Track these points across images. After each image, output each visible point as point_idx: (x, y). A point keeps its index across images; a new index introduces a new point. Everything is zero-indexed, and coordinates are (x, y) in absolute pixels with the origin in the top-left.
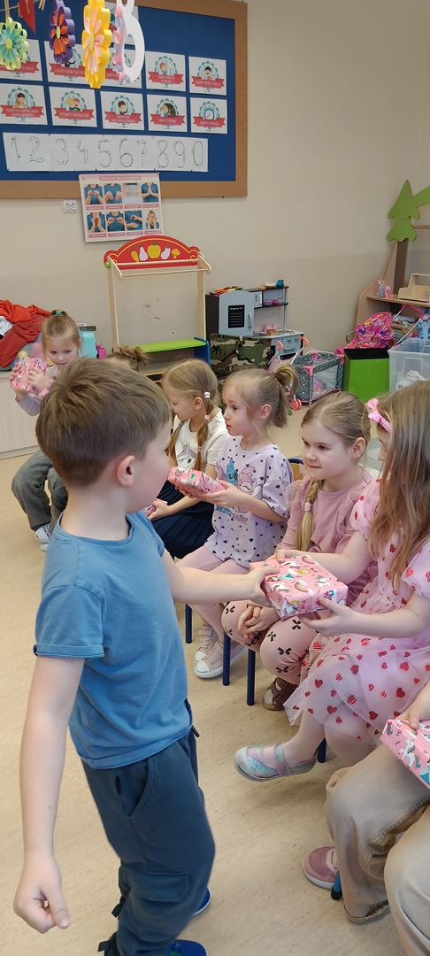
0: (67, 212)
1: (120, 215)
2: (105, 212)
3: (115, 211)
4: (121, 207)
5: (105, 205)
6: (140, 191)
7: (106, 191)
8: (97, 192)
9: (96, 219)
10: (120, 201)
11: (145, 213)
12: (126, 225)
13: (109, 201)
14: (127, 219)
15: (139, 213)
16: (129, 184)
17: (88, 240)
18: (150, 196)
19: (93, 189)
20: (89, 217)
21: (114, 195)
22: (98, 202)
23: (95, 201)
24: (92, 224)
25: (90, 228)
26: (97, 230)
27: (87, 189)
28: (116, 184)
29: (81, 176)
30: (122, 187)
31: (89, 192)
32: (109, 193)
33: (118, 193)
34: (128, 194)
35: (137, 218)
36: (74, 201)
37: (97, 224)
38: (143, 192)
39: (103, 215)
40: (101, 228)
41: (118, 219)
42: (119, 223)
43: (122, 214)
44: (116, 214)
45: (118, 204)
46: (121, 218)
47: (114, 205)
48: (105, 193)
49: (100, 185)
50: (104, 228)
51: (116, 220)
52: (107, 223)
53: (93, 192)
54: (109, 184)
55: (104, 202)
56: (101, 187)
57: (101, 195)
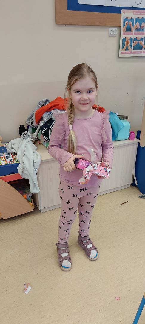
0: (111, 36)
1: (142, 39)
2: (133, 37)
3: (139, 36)
4: (143, 34)
5: (134, 32)
7: (136, 22)
8: (131, 23)
9: (128, 42)
10: (143, 30)
13: (137, 29)
17: (120, 55)
19: (129, 21)
20: (124, 39)
21: (140, 25)
22: (131, 30)
23: (129, 29)
24: (125, 45)
25: (123, 48)
26: (127, 49)
27: (125, 21)
28: (142, 18)
29: (123, 11)
31: (126, 22)
32: (138, 24)
33: (143, 24)
36: (116, 29)
37: (127, 45)
39: (132, 39)
40: (129, 47)
41: (140, 42)
42: (140, 45)
43: (143, 39)
44: (139, 39)
45: (142, 32)
46: (142, 41)
47: (139, 32)
48: (135, 24)
49: (133, 18)
50: (131, 48)
51: (138, 42)
52: (134, 44)
53: (128, 23)
54: (139, 18)
55: (134, 30)
56: (133, 19)
57: (133, 25)
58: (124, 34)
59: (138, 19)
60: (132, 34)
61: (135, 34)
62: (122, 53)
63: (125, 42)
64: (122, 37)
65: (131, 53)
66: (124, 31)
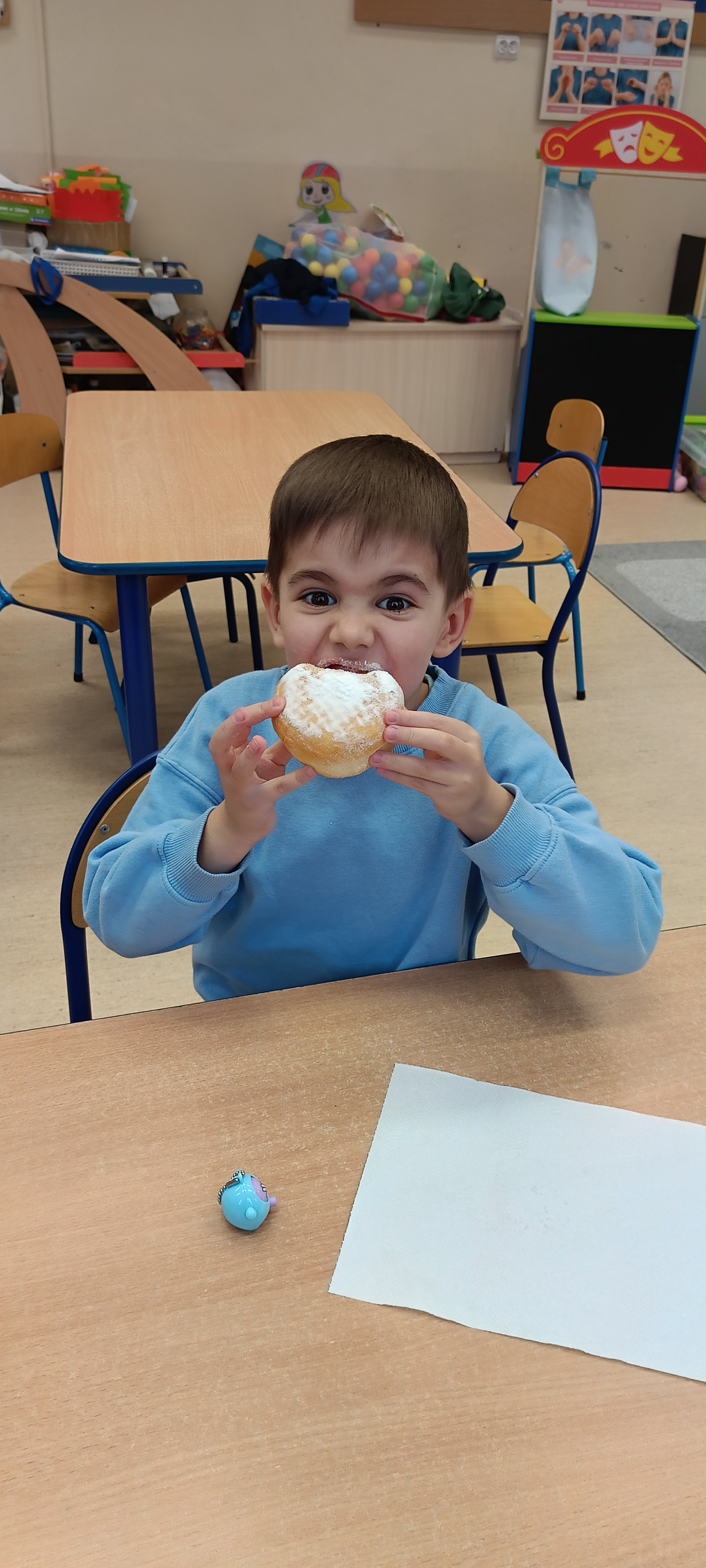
1: (610, 74)
3: (602, 66)
4: (614, 60)
5: (586, 53)
6: (654, 32)
7: (595, 26)
8: (578, 27)
9: (566, 80)
10: (614, 49)
11: (655, 74)
12: (615, 94)
13: (597, 47)
14: (621, 84)
15: (643, 75)
16: (638, 18)
17: (545, 115)
18: (671, 44)
20: (556, 73)
21: (607, 36)
22: (575, 47)
23: (572, 45)
24: (558, 86)
25: (552, 93)
26: (564, 99)
27: (561, 20)
28: (614, 16)
30: (624, 23)
31: (566, 26)
32: (599, 32)
33: (615, 34)
34: (632, 38)
35: (638, 83)
37: (565, 88)
38: (661, 34)
39: (580, 72)
40: (572, 96)
41: (604, 81)
42: (605, 90)
43: (613, 74)
44: (603, 73)
45: (610, 55)
46: (610, 81)
47: (604, 54)
48: (592, 31)
49: (586, 15)
50: (577, 95)
51: (599, 84)
52: (584, 87)
53: (571, 27)
54: (602, 15)
55: (587, 47)
56: (586, 19)
57: (584, 33)
58: (556, 57)
59: (599, 20)
60: (580, 58)
61: (590, 59)
62: (549, 109)
63: (560, 80)
64: (552, 64)
65: (575, 110)
66: (556, 48)
